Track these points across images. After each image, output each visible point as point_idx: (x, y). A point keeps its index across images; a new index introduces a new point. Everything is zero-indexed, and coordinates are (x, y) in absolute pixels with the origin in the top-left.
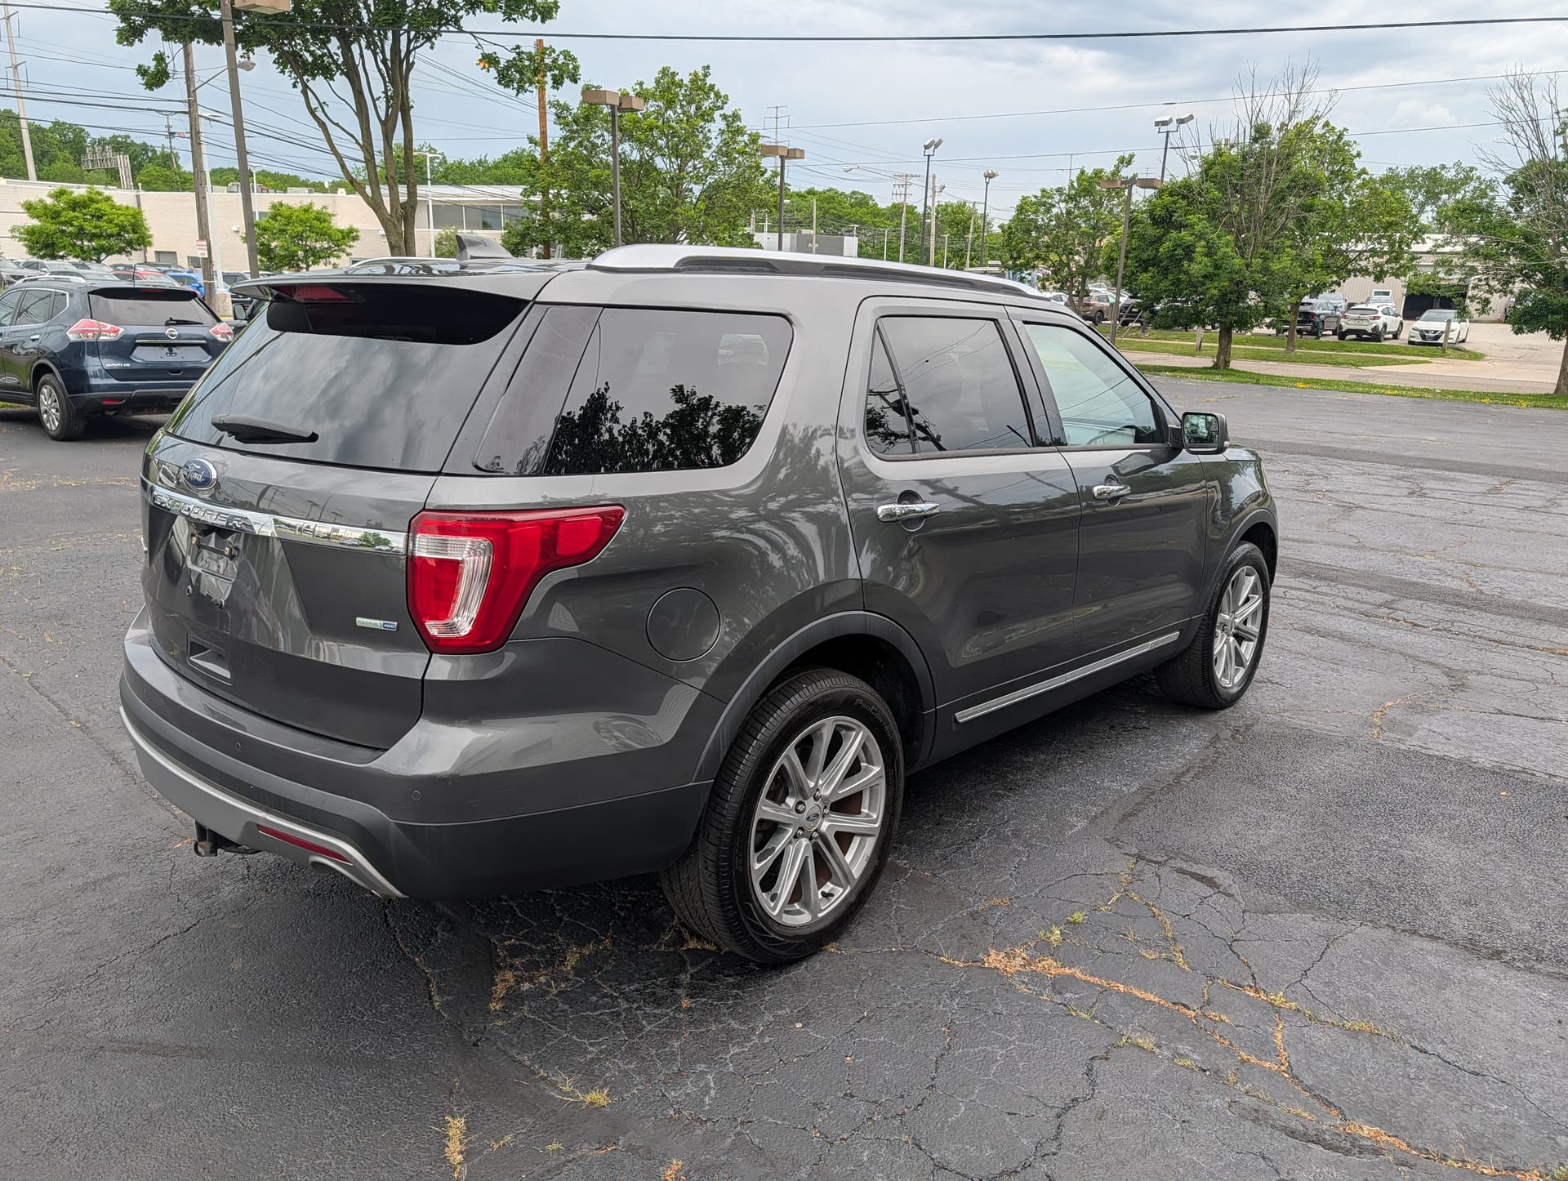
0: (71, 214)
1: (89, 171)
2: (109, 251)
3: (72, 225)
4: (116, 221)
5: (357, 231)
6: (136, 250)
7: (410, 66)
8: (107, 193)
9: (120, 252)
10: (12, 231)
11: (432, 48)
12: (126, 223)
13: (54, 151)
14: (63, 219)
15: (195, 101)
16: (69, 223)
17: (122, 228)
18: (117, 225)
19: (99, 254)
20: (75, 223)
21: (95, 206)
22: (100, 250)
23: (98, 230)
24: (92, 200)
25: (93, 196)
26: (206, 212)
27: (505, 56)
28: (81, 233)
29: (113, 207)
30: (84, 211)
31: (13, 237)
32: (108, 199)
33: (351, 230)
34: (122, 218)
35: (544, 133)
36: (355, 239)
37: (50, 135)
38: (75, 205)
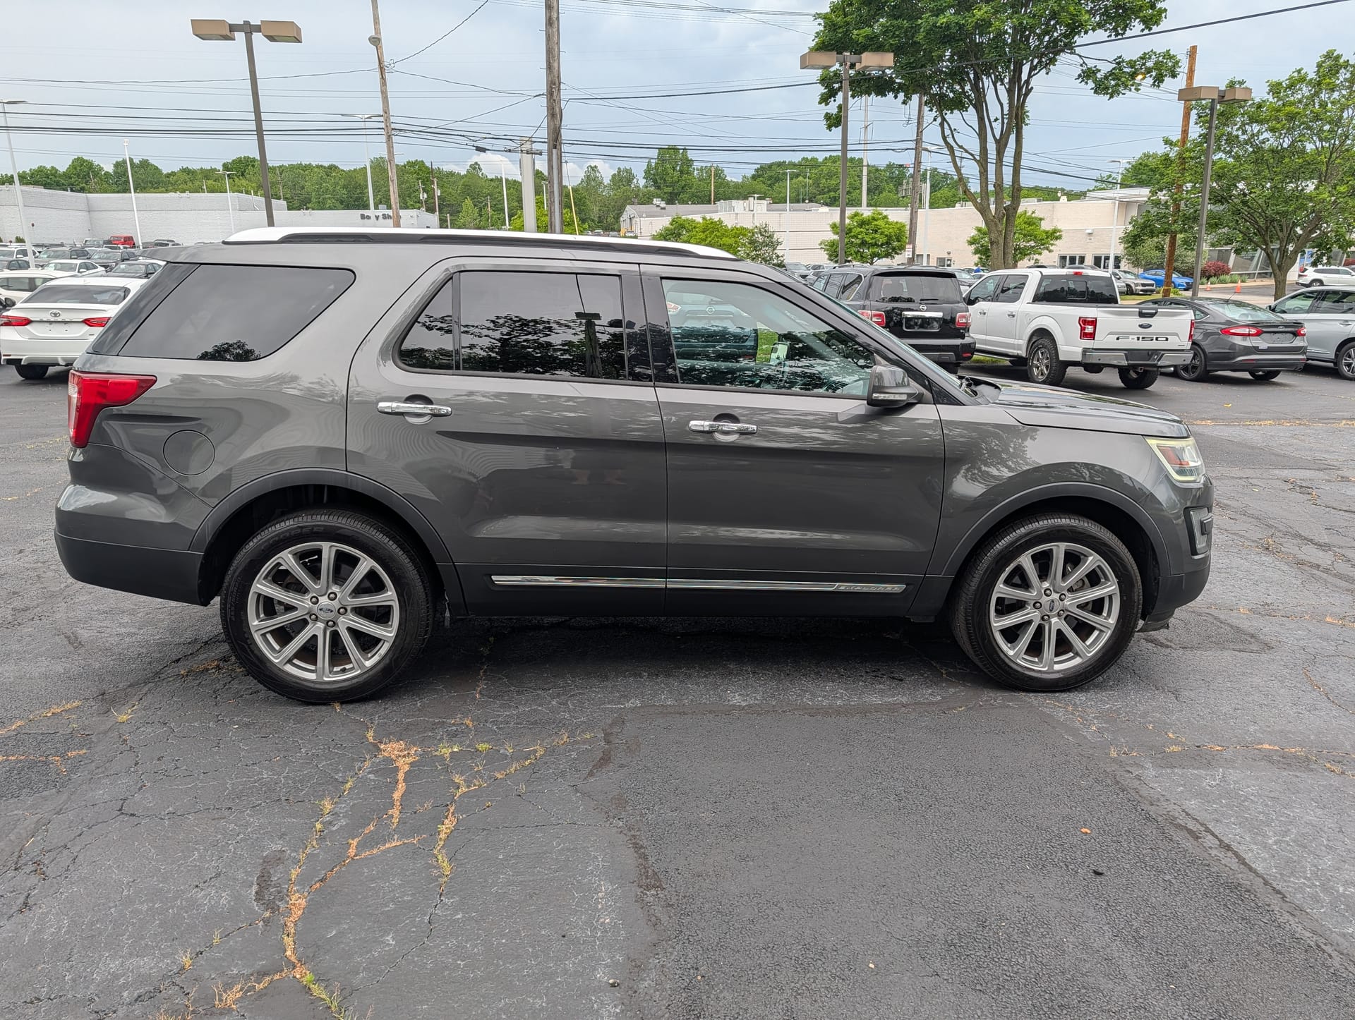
0: (859, 230)
1: (903, 197)
2: (879, 256)
3: (858, 238)
4: (886, 233)
5: (1060, 231)
6: (898, 254)
7: (1029, 91)
8: (885, 213)
9: (887, 255)
10: (820, 244)
11: (1047, 73)
12: (893, 234)
13: (884, 185)
14: (852, 234)
15: (921, 139)
16: (856, 237)
17: (889, 237)
18: (886, 235)
19: (872, 258)
20: (860, 237)
21: (875, 223)
22: (874, 255)
23: (874, 241)
24: (874, 219)
25: (875, 216)
26: (916, 223)
27: (1105, 68)
28: (864, 243)
29: (887, 223)
30: (867, 227)
31: (822, 248)
32: (886, 217)
33: (1055, 231)
34: (890, 230)
35: (1185, 132)
36: (1059, 238)
37: (883, 173)
38: (863, 223)
